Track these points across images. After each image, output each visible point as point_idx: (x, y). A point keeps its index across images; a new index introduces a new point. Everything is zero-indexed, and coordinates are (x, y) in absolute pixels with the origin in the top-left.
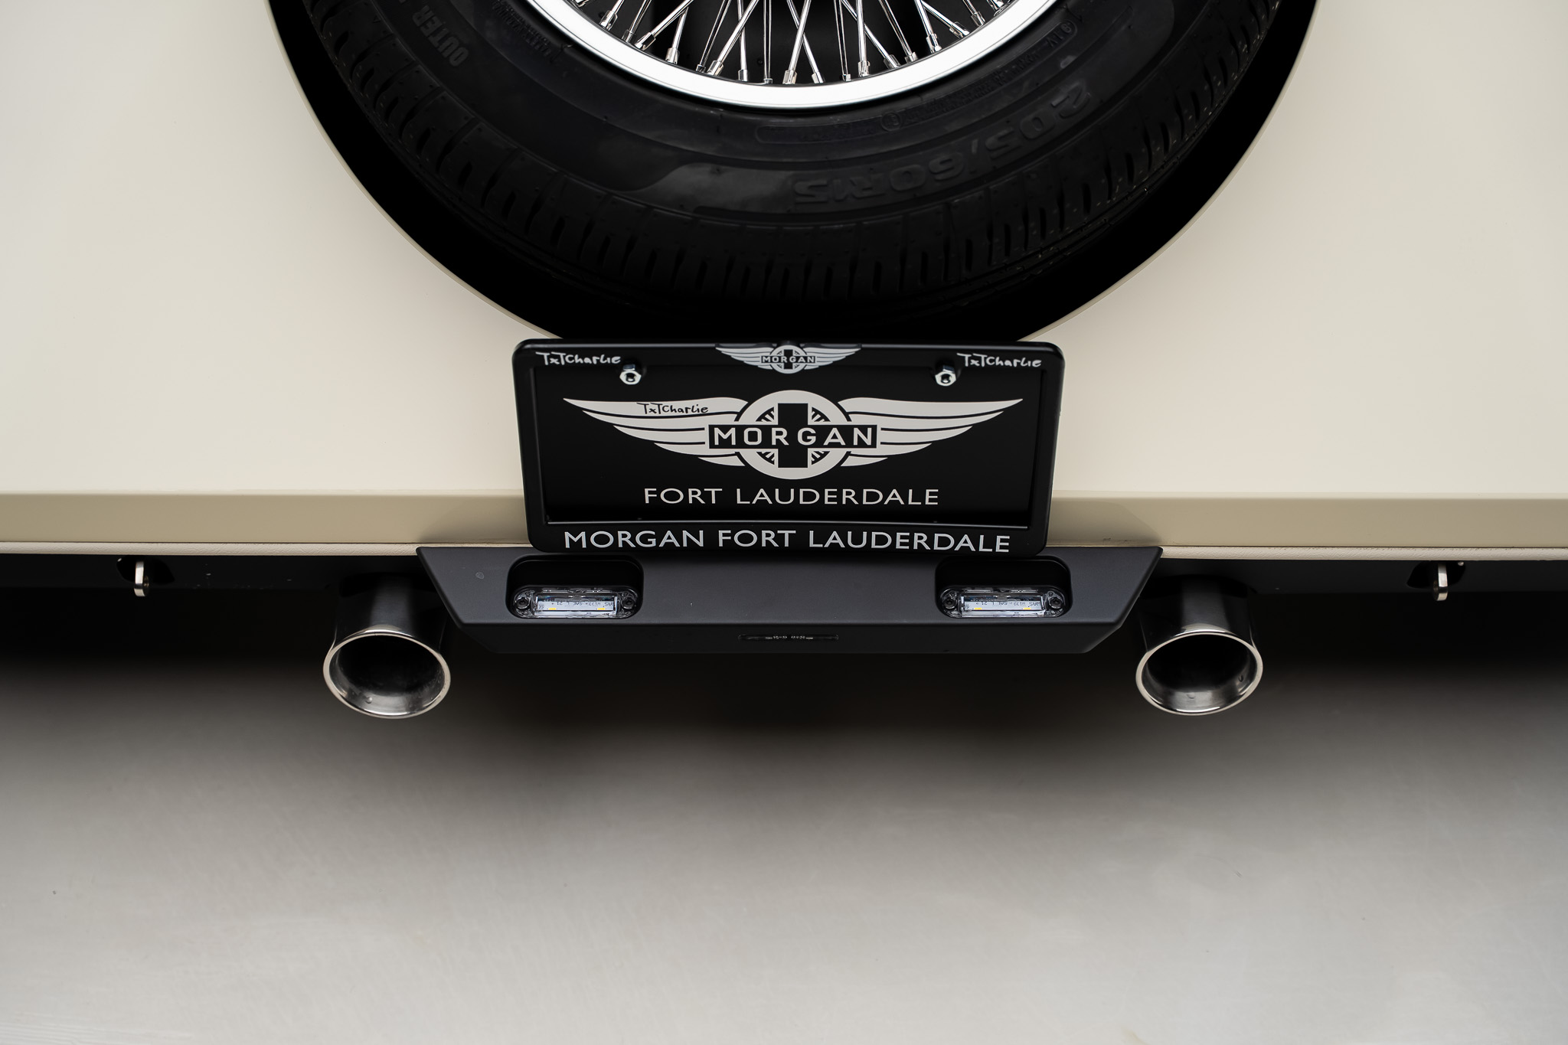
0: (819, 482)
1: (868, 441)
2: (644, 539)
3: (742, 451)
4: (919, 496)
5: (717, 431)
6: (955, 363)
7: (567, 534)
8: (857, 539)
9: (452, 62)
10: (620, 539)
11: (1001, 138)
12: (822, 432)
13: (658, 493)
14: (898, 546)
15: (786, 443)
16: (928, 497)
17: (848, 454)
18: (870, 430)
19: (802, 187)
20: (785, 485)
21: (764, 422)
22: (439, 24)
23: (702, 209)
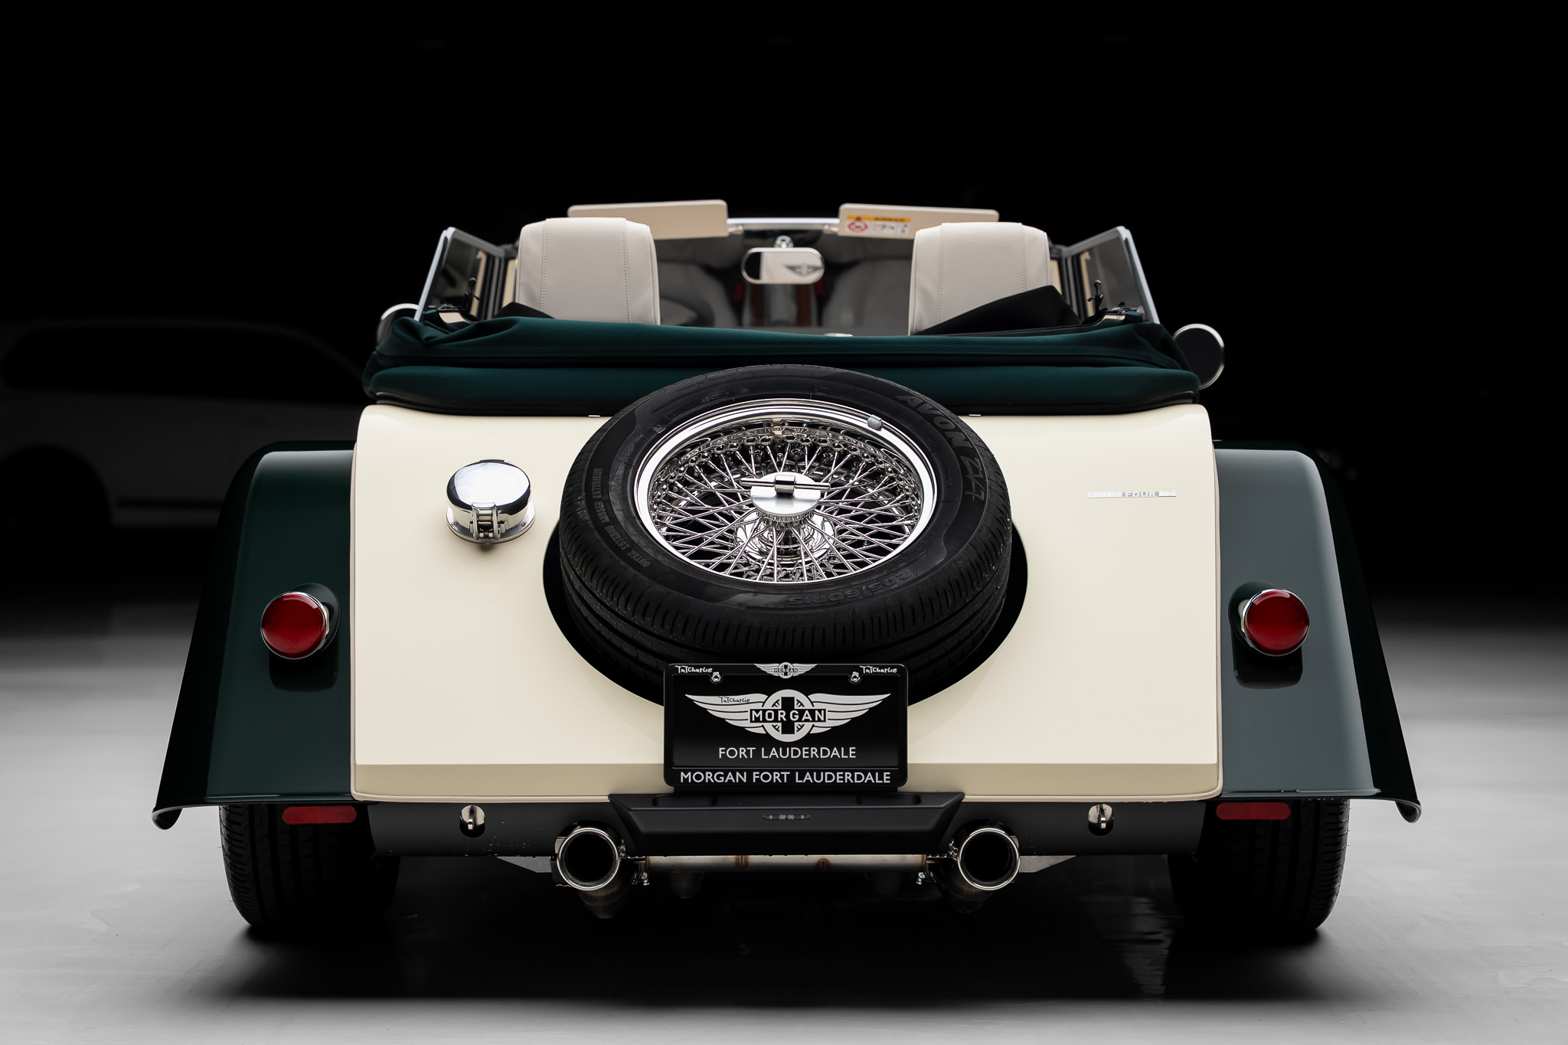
1: (822, 719)
2: (718, 777)
3: (764, 724)
4: (847, 753)
5: (754, 712)
6: (860, 671)
7: (682, 773)
8: (818, 778)
9: (644, 566)
10: (707, 777)
11: (875, 586)
12: (801, 712)
13: (725, 751)
14: (838, 781)
15: (785, 720)
16: (851, 752)
17: (813, 726)
18: (823, 711)
19: (790, 599)
20: (785, 745)
21: (775, 708)
22: (638, 555)
23: (749, 607)
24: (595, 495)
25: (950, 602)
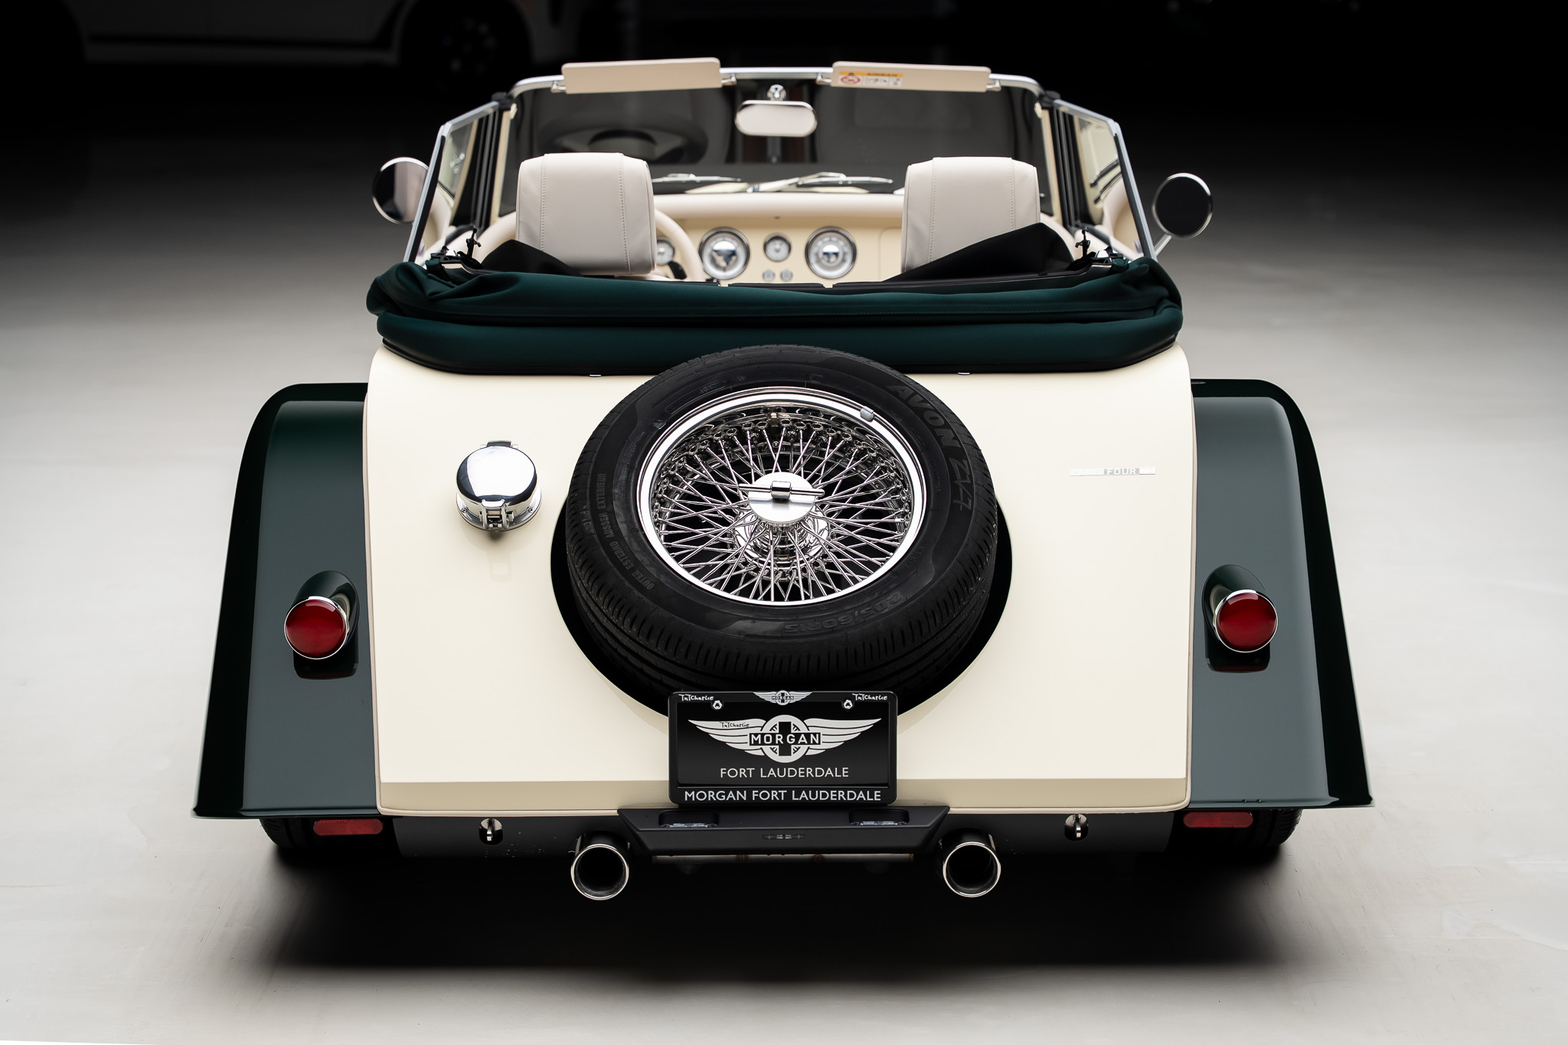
0: (796, 764)
1: (817, 742)
2: (720, 796)
3: (763, 747)
4: (840, 772)
5: (753, 736)
6: (852, 698)
7: (686, 793)
8: (814, 796)
9: (648, 588)
10: (710, 796)
11: (867, 611)
12: (798, 736)
13: (726, 771)
14: (832, 799)
15: (782, 742)
16: (844, 772)
17: (809, 748)
18: (817, 735)
20: (782, 766)
21: (772, 732)
22: (642, 576)
23: (748, 636)
24: (600, 505)
25: (938, 621)
